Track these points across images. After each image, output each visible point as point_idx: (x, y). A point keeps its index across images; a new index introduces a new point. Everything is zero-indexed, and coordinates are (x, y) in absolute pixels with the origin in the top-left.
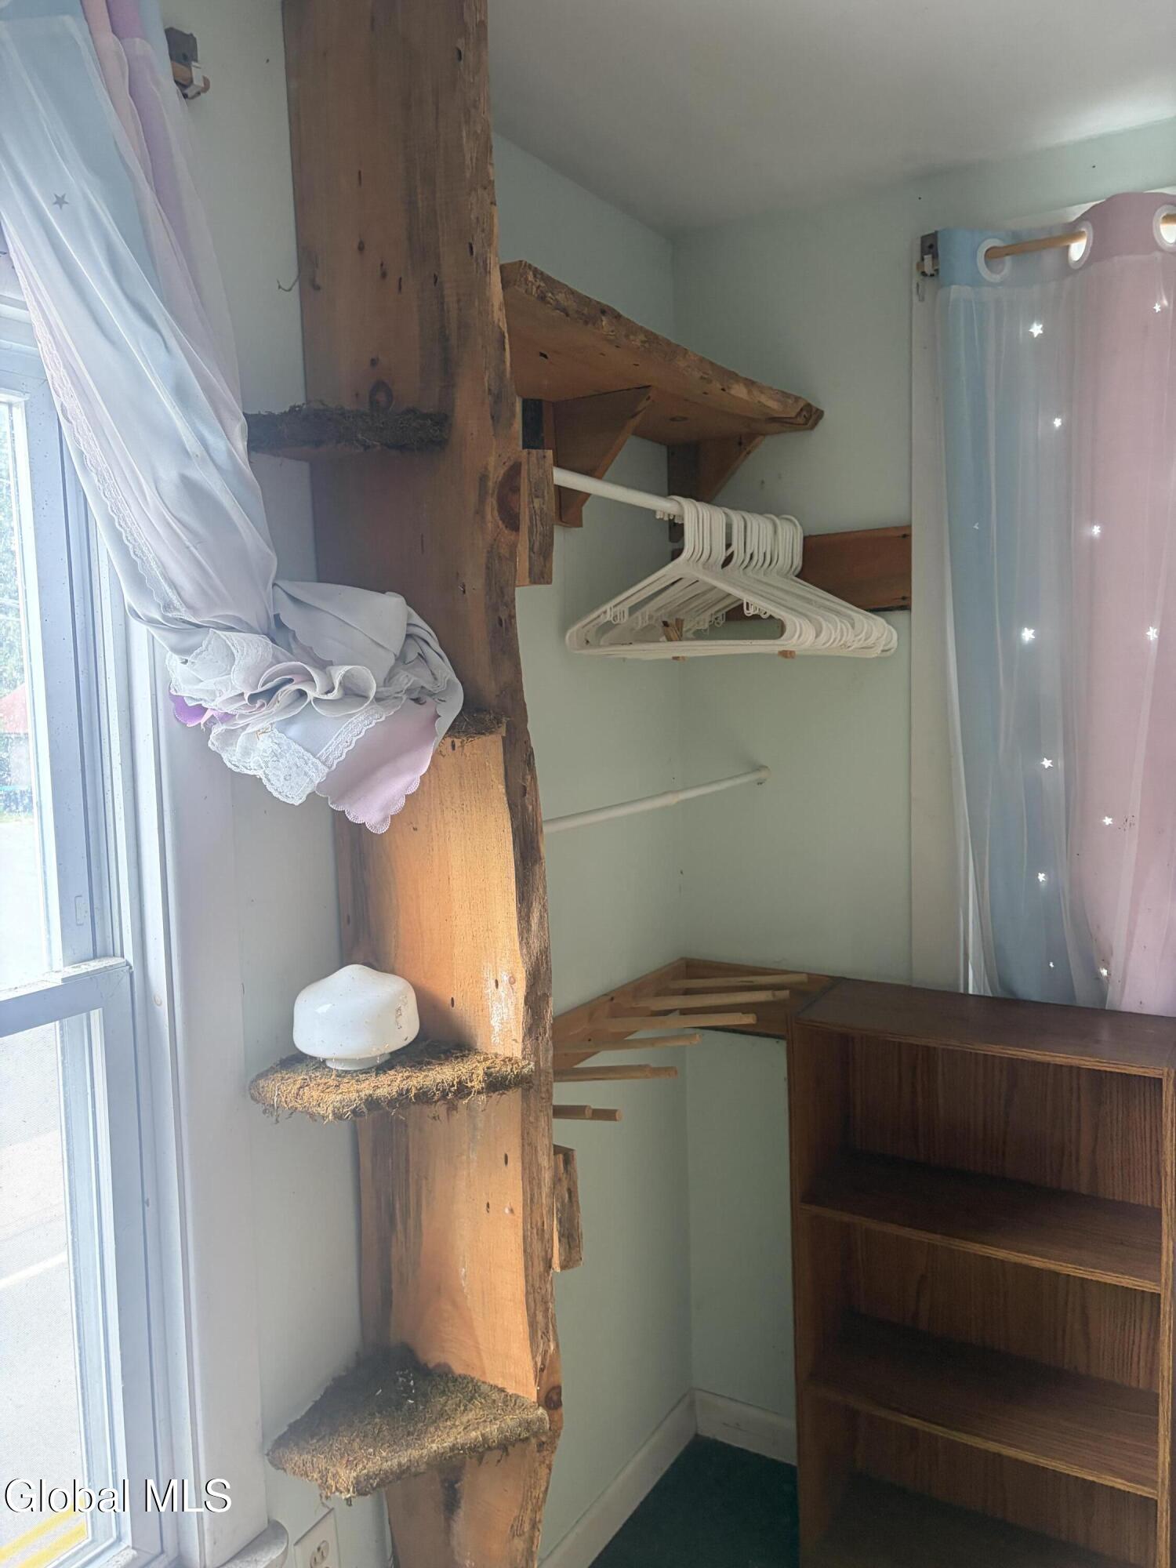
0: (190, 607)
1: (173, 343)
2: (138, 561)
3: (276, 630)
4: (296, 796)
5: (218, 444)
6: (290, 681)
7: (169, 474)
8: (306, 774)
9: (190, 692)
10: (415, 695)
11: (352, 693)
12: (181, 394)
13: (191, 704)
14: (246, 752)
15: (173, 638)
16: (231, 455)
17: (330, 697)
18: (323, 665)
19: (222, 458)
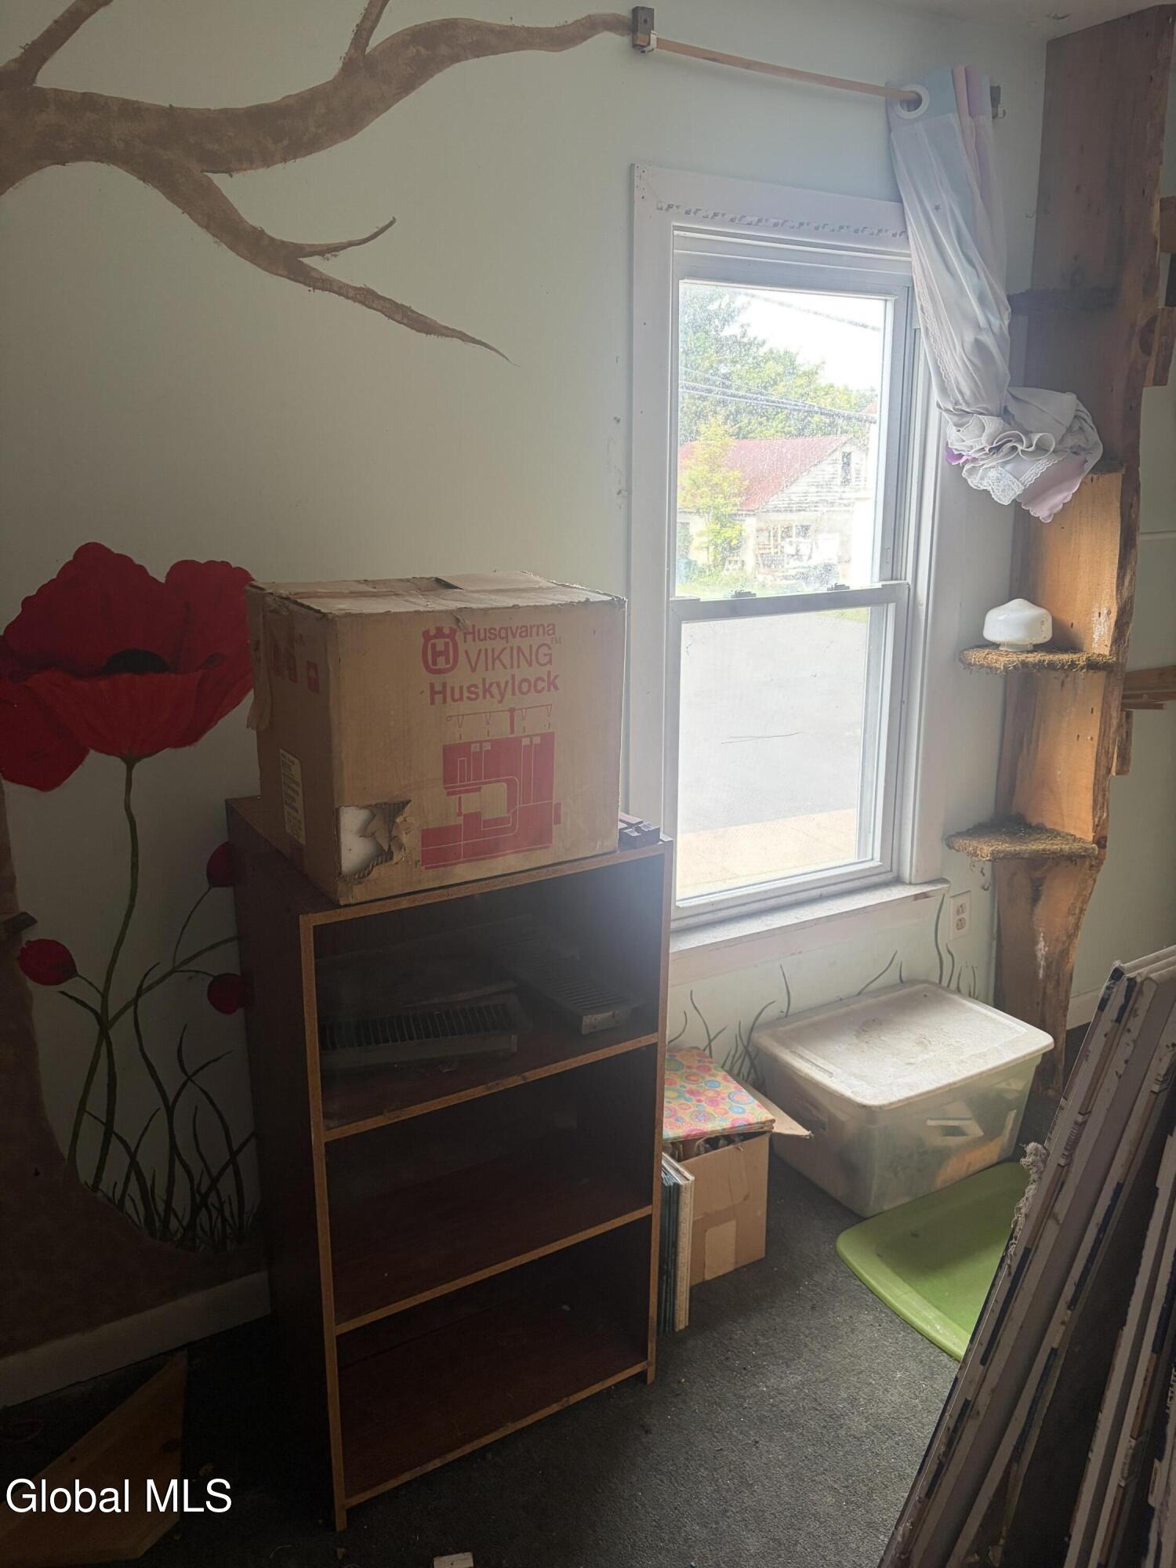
0: (967, 403)
1: (982, 275)
2: (946, 381)
3: (1004, 414)
4: (1006, 502)
5: (996, 322)
6: (1010, 441)
7: (969, 337)
8: (1013, 489)
9: (956, 446)
10: (1074, 450)
11: (1041, 449)
12: (982, 300)
13: (956, 453)
14: (982, 478)
15: (956, 419)
16: (1001, 327)
17: (1030, 449)
18: (1027, 433)
19: (996, 329)
